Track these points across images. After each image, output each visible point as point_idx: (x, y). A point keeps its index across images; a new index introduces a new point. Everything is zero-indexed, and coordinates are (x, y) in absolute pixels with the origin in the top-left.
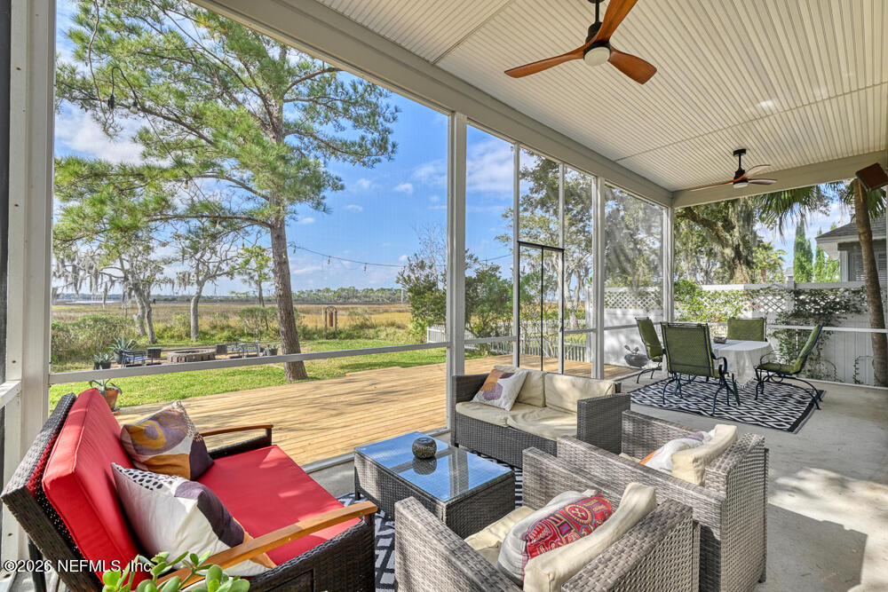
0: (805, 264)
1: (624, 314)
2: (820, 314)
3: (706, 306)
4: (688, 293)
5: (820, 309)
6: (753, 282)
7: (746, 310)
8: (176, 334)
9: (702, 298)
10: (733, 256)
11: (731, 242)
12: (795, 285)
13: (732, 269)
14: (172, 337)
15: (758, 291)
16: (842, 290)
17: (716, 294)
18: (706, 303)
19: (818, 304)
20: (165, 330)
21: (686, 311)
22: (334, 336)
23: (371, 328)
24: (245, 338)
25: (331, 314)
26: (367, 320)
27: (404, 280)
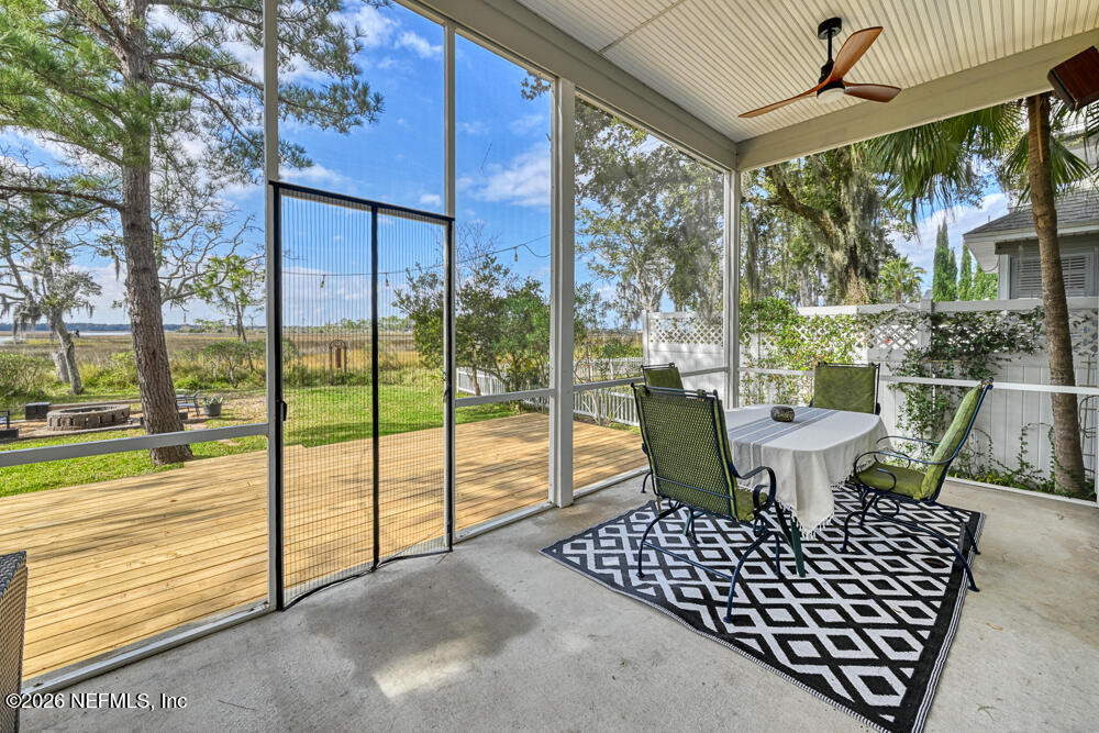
0: (948, 282)
1: (691, 352)
2: (969, 353)
3: (803, 340)
4: (778, 320)
5: (969, 346)
6: (874, 302)
7: (859, 346)
8: (116, 380)
9: (798, 327)
10: (846, 263)
11: (842, 242)
12: (933, 305)
13: (843, 283)
14: (111, 384)
15: (878, 316)
16: (1005, 313)
17: (817, 322)
18: (803, 336)
19: (968, 337)
20: (101, 374)
21: (775, 348)
22: (342, 380)
23: (395, 369)
24: (218, 385)
25: (339, 350)
26: (392, 358)
27: (402, 302)
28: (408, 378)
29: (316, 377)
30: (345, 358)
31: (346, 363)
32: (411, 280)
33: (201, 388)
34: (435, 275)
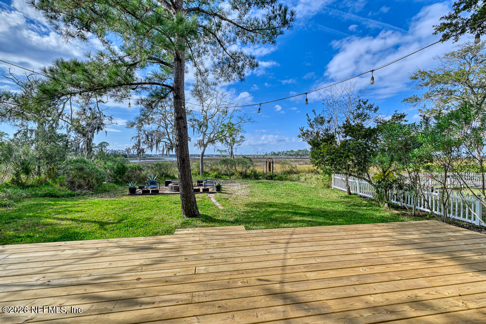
22: (271, 178)
23: (295, 173)
24: (224, 176)
25: (270, 163)
26: (294, 168)
27: (304, 135)
28: (303, 179)
29: (260, 176)
30: (273, 167)
31: (273, 169)
32: (309, 120)
33: (219, 177)
34: (323, 118)
